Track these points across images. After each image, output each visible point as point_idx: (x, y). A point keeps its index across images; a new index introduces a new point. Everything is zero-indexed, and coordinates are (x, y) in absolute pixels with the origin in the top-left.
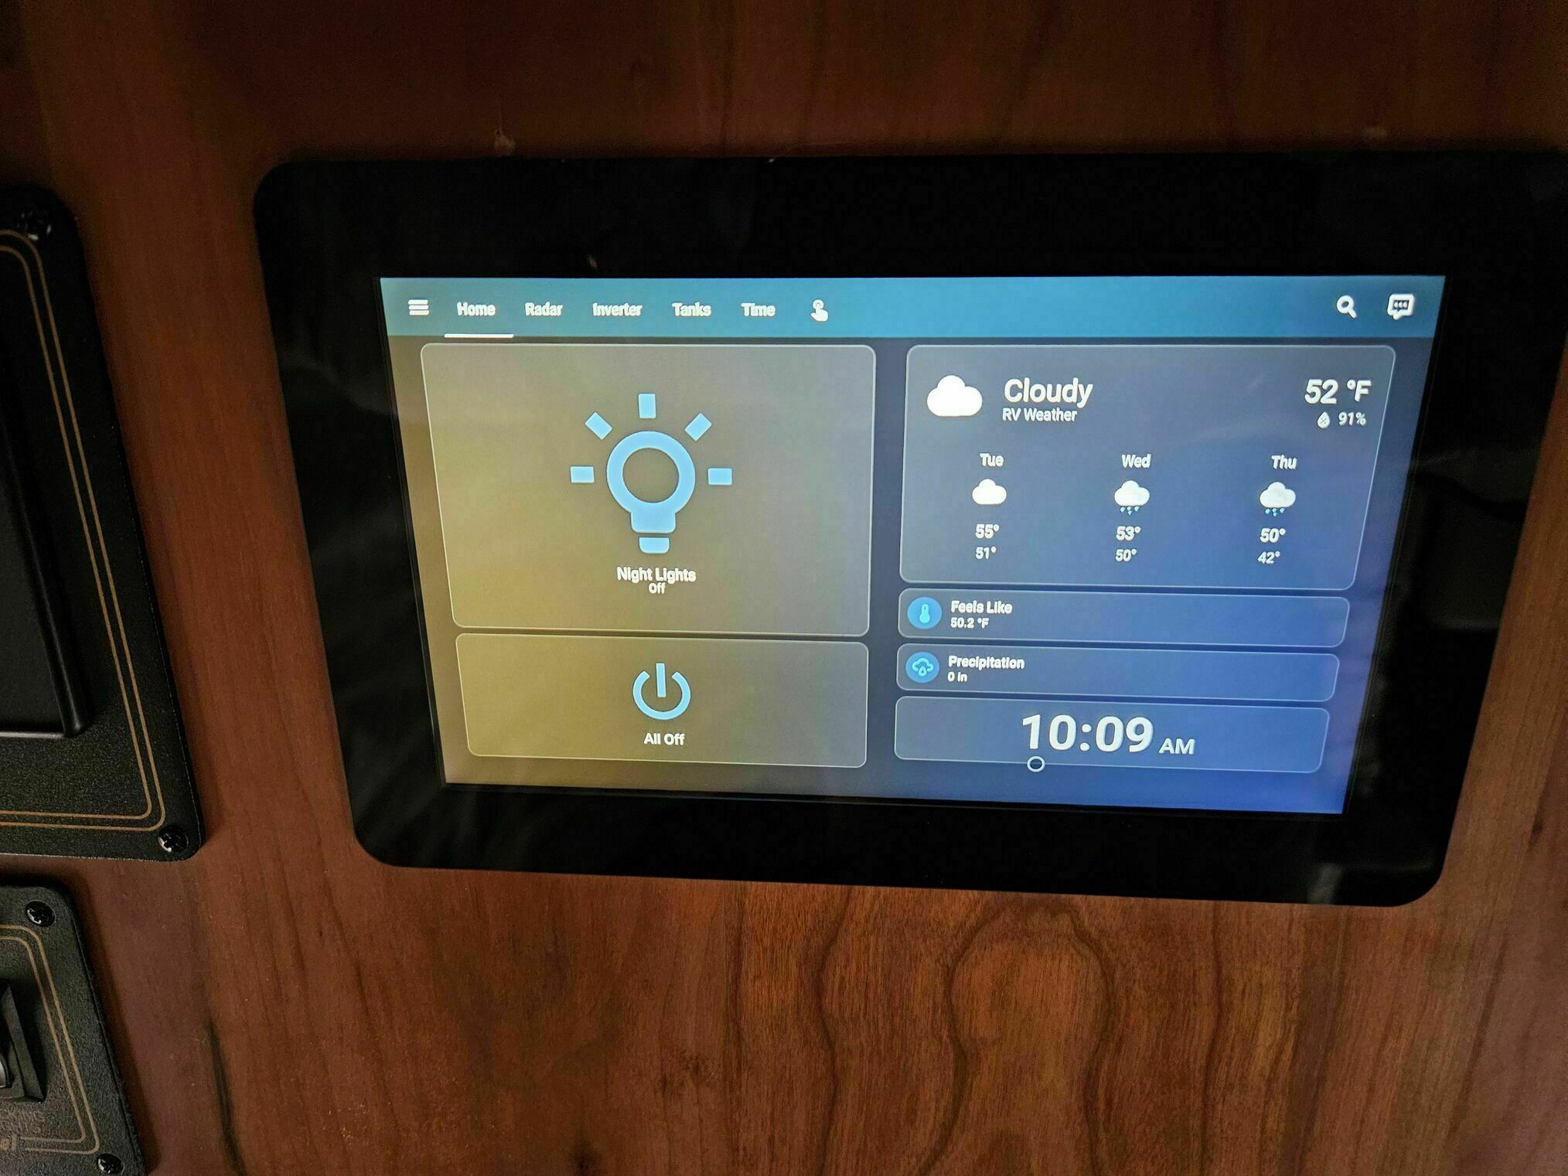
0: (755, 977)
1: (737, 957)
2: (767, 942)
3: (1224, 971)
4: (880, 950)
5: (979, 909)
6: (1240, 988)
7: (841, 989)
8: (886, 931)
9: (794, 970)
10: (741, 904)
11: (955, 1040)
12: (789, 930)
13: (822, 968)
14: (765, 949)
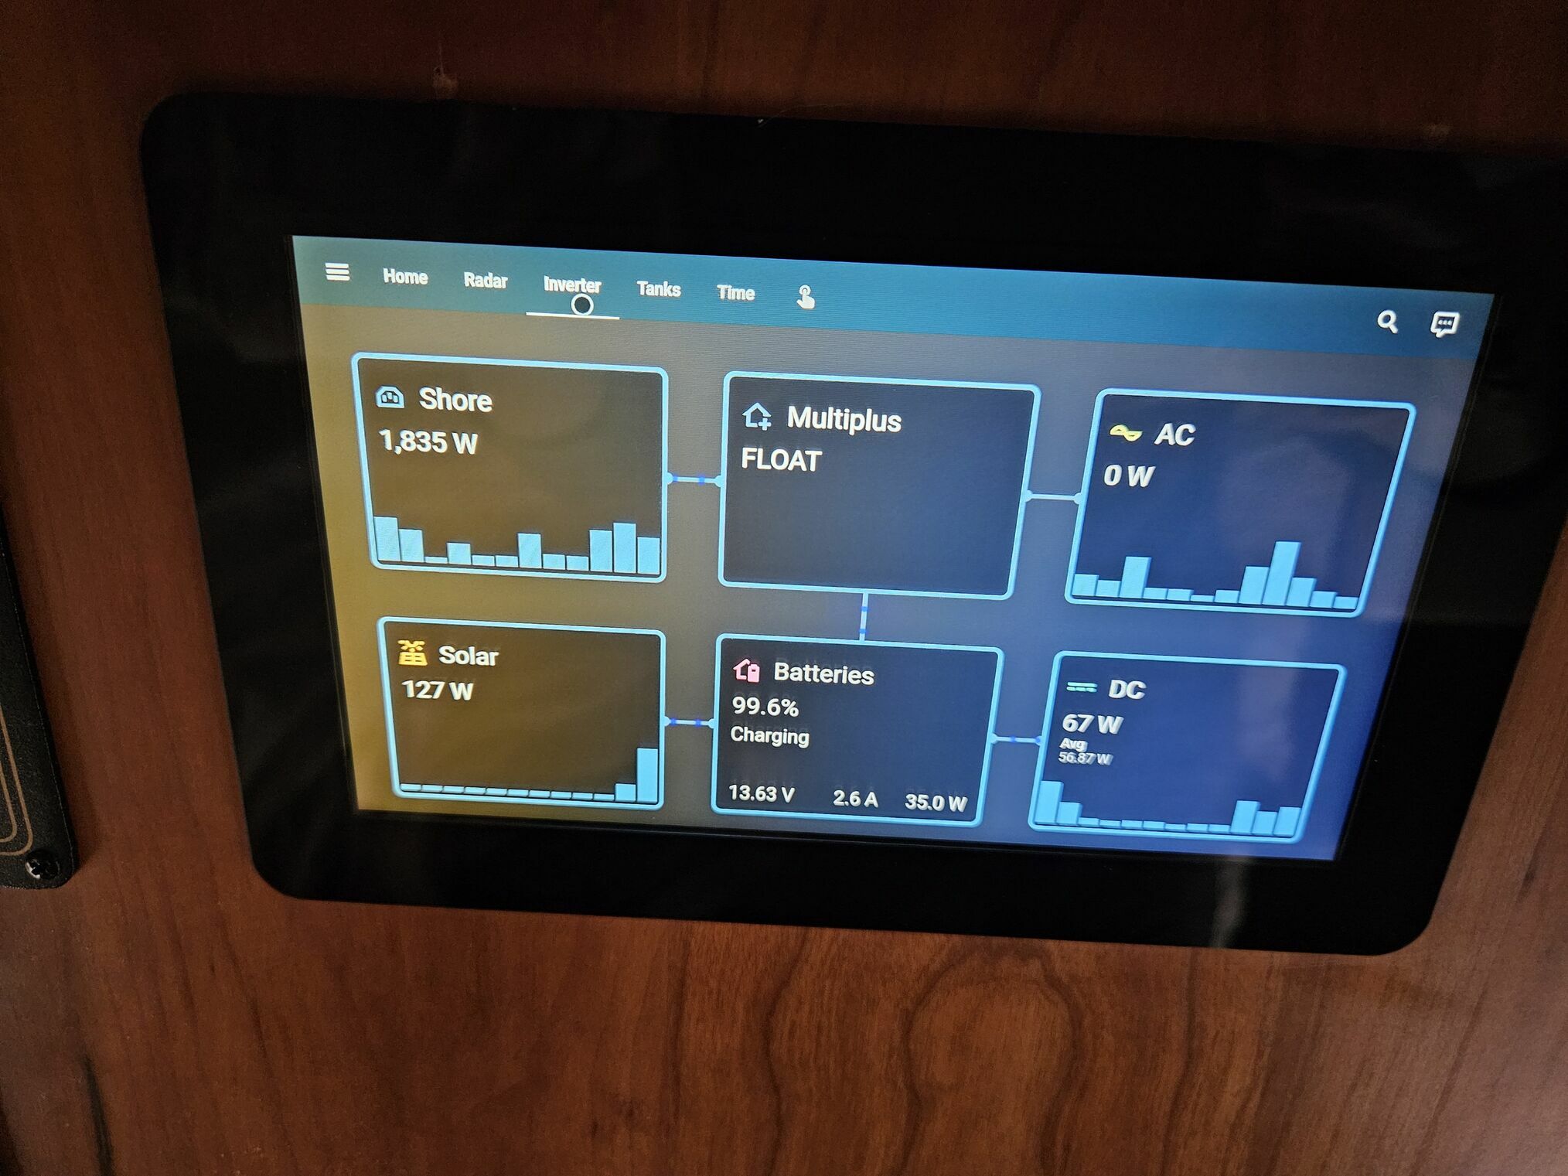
0: (698, 1020)
1: (680, 999)
2: (713, 984)
3: (1198, 1019)
4: (836, 992)
5: (944, 953)
6: (1212, 1033)
7: (792, 1033)
8: (843, 972)
9: (741, 1013)
10: (687, 945)
11: (911, 1087)
12: (738, 971)
13: (771, 1013)
14: (710, 993)
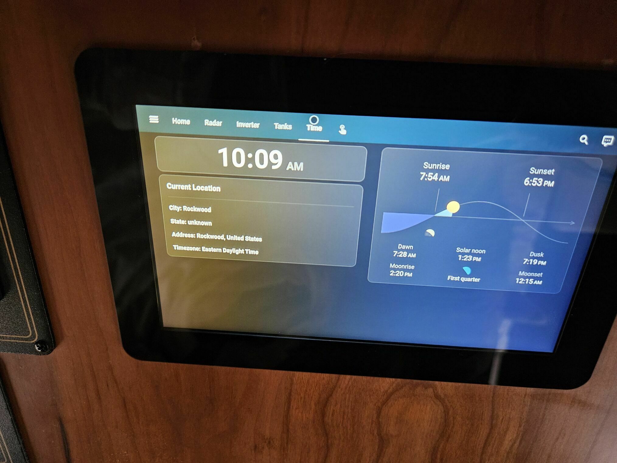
0: (296, 409)
1: (289, 401)
2: (302, 395)
3: (495, 412)
4: (351, 400)
5: (394, 385)
6: (501, 418)
7: (333, 415)
8: (354, 392)
9: (313, 406)
10: (292, 380)
11: (379, 434)
12: (312, 391)
13: (325, 406)
14: (301, 398)
